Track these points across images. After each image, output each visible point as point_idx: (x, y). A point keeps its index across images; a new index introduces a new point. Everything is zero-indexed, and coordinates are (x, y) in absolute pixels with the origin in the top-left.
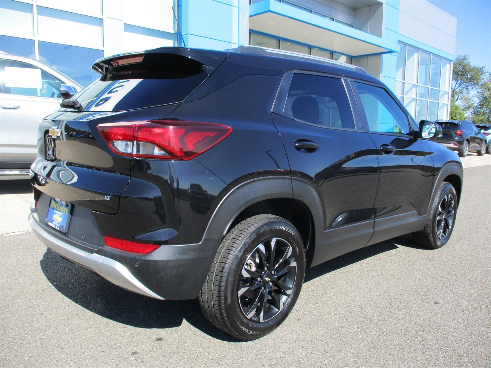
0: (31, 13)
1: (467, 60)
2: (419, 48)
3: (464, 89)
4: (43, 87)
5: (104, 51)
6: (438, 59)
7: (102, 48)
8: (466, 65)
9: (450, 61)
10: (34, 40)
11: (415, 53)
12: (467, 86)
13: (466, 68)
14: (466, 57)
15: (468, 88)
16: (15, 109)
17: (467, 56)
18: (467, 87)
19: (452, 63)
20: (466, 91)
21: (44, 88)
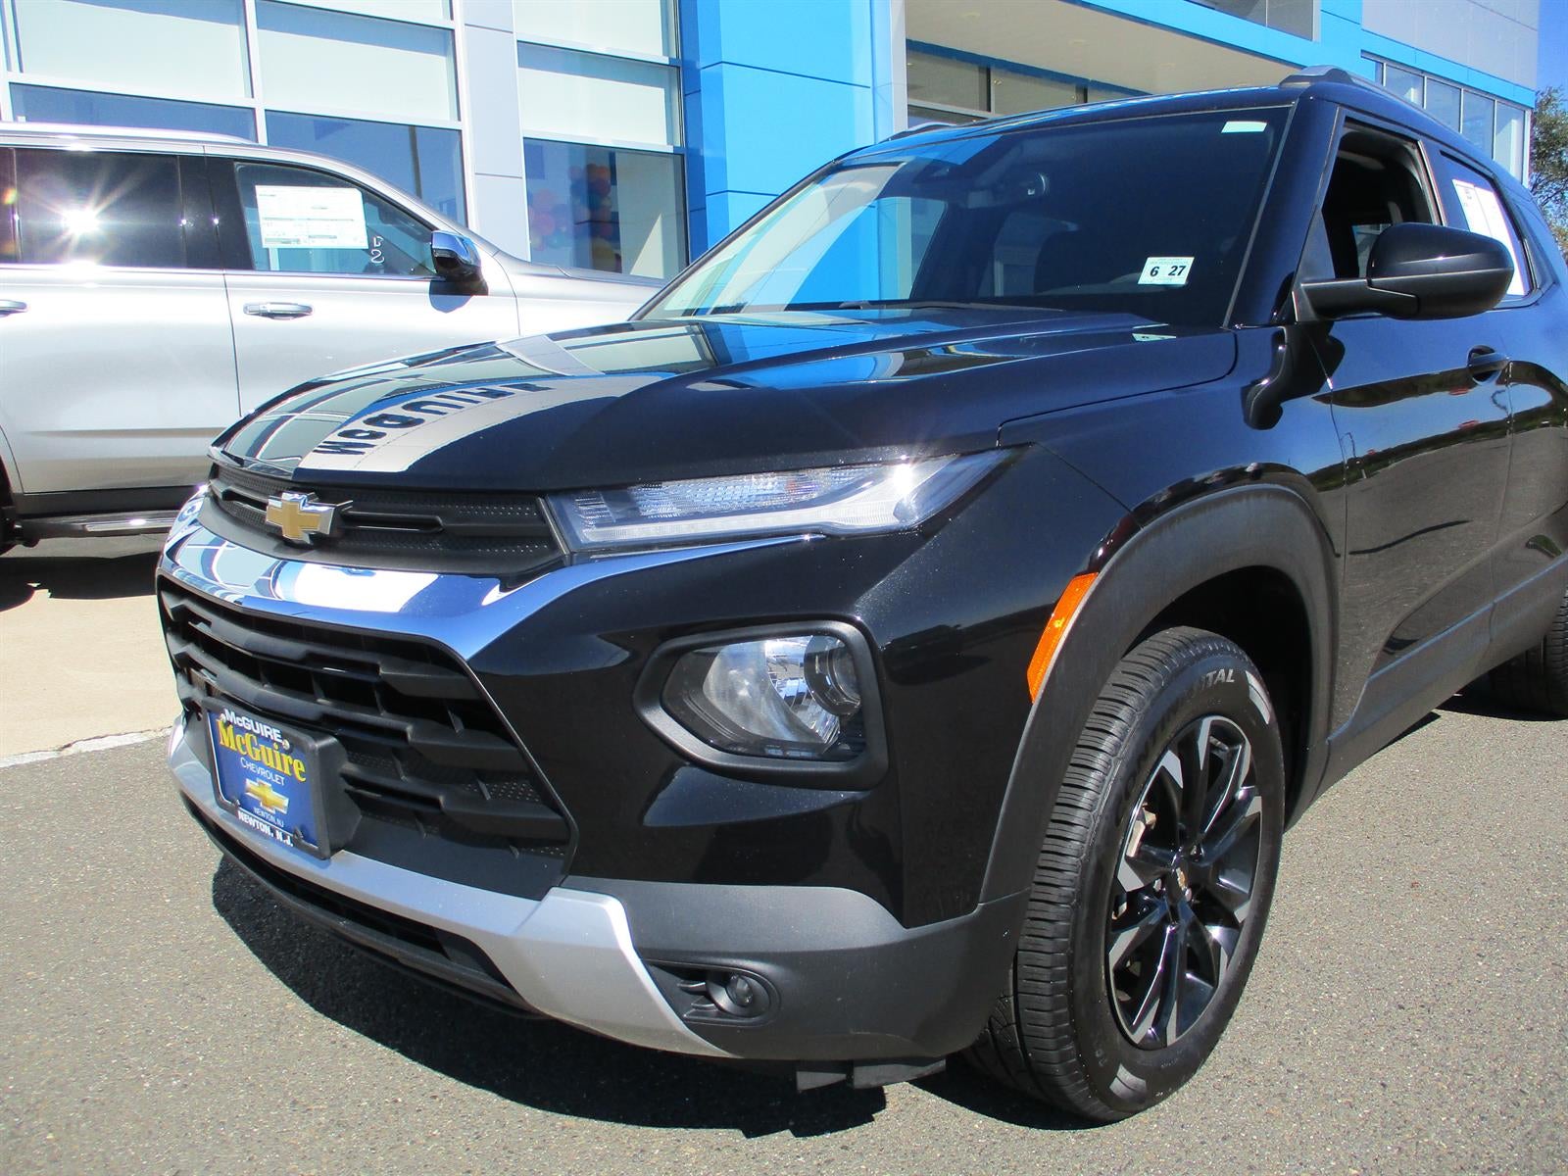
0: (238, 23)
1: (1557, 105)
2: (1423, 71)
3: (1550, 203)
4: (370, 244)
5: (460, 131)
6: (1484, 102)
7: (456, 125)
8: (1554, 124)
9: (1523, 107)
10: (253, 109)
11: (1409, 88)
12: (1558, 191)
13: (1554, 131)
14: (1555, 95)
15: (1563, 197)
16: (296, 315)
17: (1556, 91)
18: (1559, 196)
19: (1528, 113)
20: (1556, 207)
21: (375, 245)
